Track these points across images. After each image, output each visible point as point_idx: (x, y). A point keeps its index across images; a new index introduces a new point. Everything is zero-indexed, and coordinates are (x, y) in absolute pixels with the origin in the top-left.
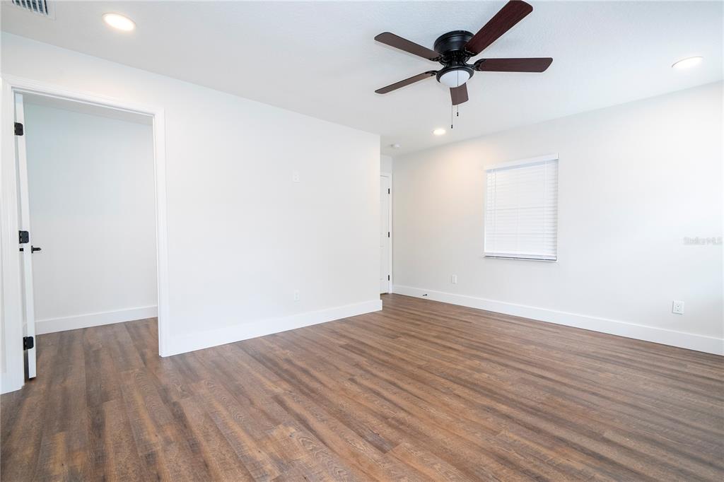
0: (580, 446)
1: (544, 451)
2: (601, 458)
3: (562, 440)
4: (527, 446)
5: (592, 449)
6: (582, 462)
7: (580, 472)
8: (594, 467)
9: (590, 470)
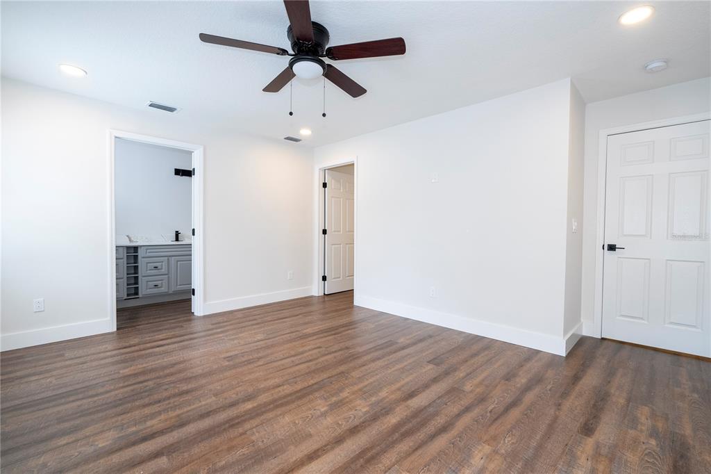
0: (166, 433)
1: (178, 412)
2: (144, 439)
3: (181, 425)
4: (190, 405)
5: (157, 438)
6: (152, 426)
7: (145, 421)
8: (141, 430)
9: (141, 427)
